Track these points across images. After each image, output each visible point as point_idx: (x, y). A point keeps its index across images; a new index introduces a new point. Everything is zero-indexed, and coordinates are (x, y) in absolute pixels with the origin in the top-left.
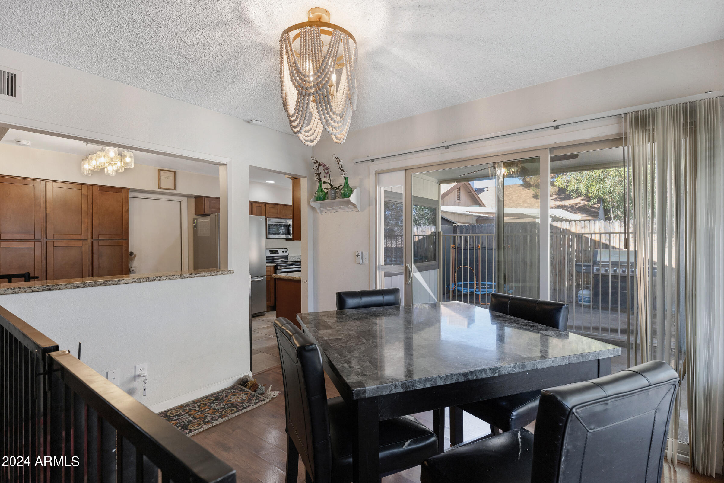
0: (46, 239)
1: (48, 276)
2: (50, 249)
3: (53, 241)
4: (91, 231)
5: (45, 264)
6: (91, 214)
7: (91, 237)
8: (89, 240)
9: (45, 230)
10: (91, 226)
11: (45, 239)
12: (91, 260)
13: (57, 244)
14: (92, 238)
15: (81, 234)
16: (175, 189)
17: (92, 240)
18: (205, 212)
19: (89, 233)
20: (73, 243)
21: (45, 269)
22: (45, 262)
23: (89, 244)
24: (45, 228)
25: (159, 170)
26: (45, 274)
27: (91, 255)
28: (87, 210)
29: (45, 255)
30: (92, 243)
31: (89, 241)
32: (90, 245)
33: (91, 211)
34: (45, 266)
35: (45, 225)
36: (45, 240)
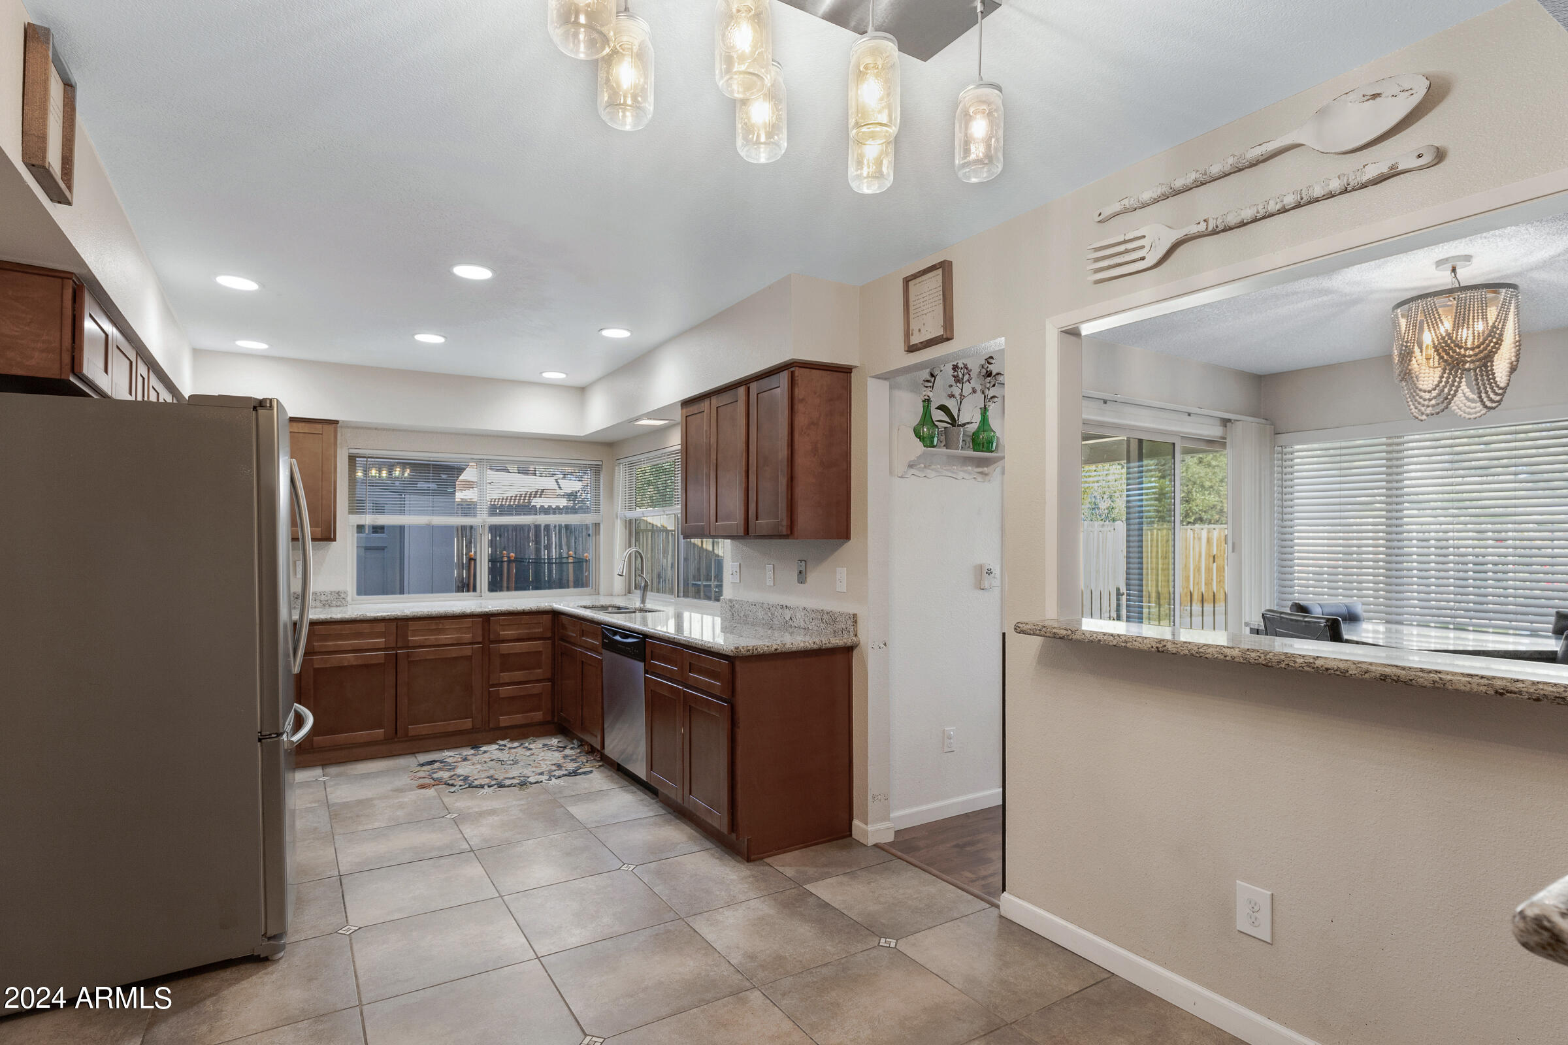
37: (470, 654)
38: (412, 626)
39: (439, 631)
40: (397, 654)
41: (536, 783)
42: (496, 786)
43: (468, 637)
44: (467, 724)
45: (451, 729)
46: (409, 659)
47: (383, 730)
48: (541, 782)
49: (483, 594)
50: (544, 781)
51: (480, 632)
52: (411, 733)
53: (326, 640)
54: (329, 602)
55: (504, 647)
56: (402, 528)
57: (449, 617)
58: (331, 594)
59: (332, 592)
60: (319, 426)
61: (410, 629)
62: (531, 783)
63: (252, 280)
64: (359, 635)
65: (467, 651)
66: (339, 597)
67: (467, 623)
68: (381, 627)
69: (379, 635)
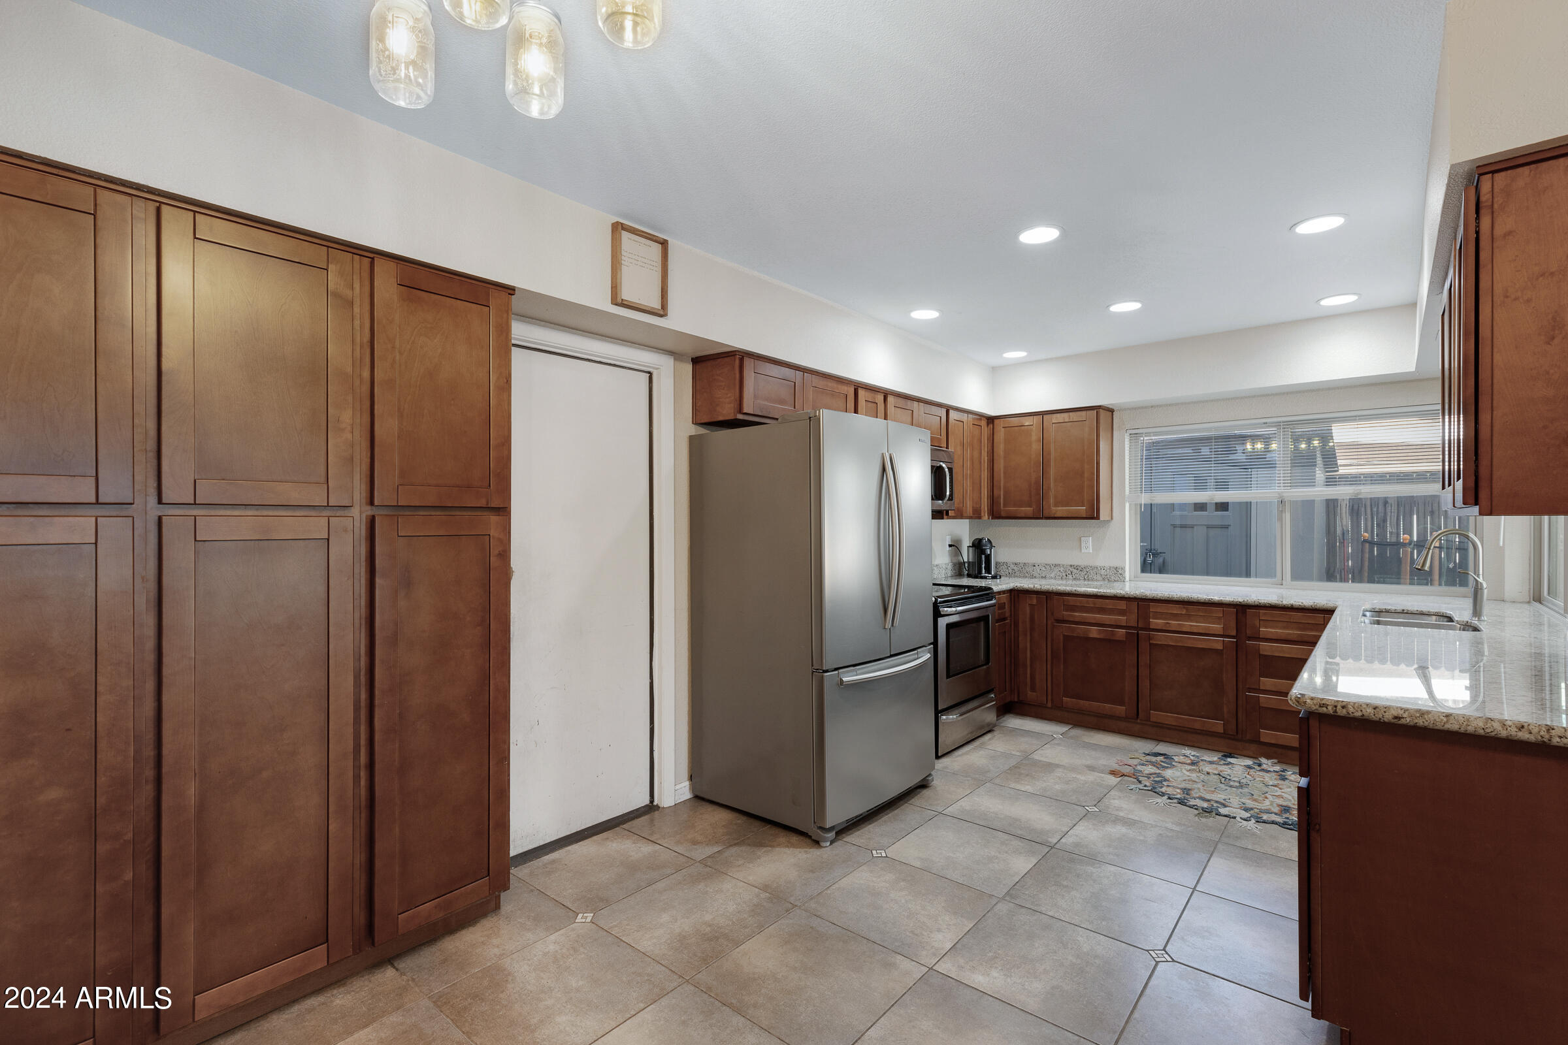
0: (160, 502)
1: (165, 698)
2: (179, 555)
3: (195, 512)
4: (366, 467)
5: (150, 631)
6: (366, 388)
7: (364, 495)
8: (355, 512)
9: (152, 455)
10: (366, 444)
11: (152, 500)
12: (363, 602)
13: (215, 526)
14: (371, 503)
15: (323, 479)
16: (662, 312)
17: (369, 511)
18: (740, 411)
19: (357, 477)
20: (288, 525)
21: (151, 657)
22: (150, 620)
23: (357, 531)
24: (151, 444)
25: (618, 228)
26: (150, 686)
27: (363, 581)
28: (349, 370)
29: (152, 585)
30: (372, 522)
31: (358, 514)
32: (362, 530)
33: (366, 374)
34: (150, 644)
35: (153, 433)
36: (154, 511)
37: (1221, 648)
38: (1153, 608)
39: (1188, 617)
40: (1138, 634)
41: (1226, 816)
42: (1176, 801)
43: (1217, 627)
44: (1218, 726)
45: (1197, 726)
46: (1151, 642)
47: (1124, 708)
48: (1235, 818)
49: (1284, 582)
50: (1238, 819)
51: (1233, 624)
52: (1153, 719)
53: (1074, 611)
54: (1108, 576)
55: (1266, 648)
56: (1248, 505)
57: (1193, 602)
58: (1110, 569)
59: (1110, 567)
60: (1083, 413)
61: (1151, 610)
62: (1218, 814)
63: (931, 309)
64: (1102, 610)
65: (1217, 643)
66: (1118, 573)
67: (1218, 613)
68: (1122, 605)
69: (1122, 612)
